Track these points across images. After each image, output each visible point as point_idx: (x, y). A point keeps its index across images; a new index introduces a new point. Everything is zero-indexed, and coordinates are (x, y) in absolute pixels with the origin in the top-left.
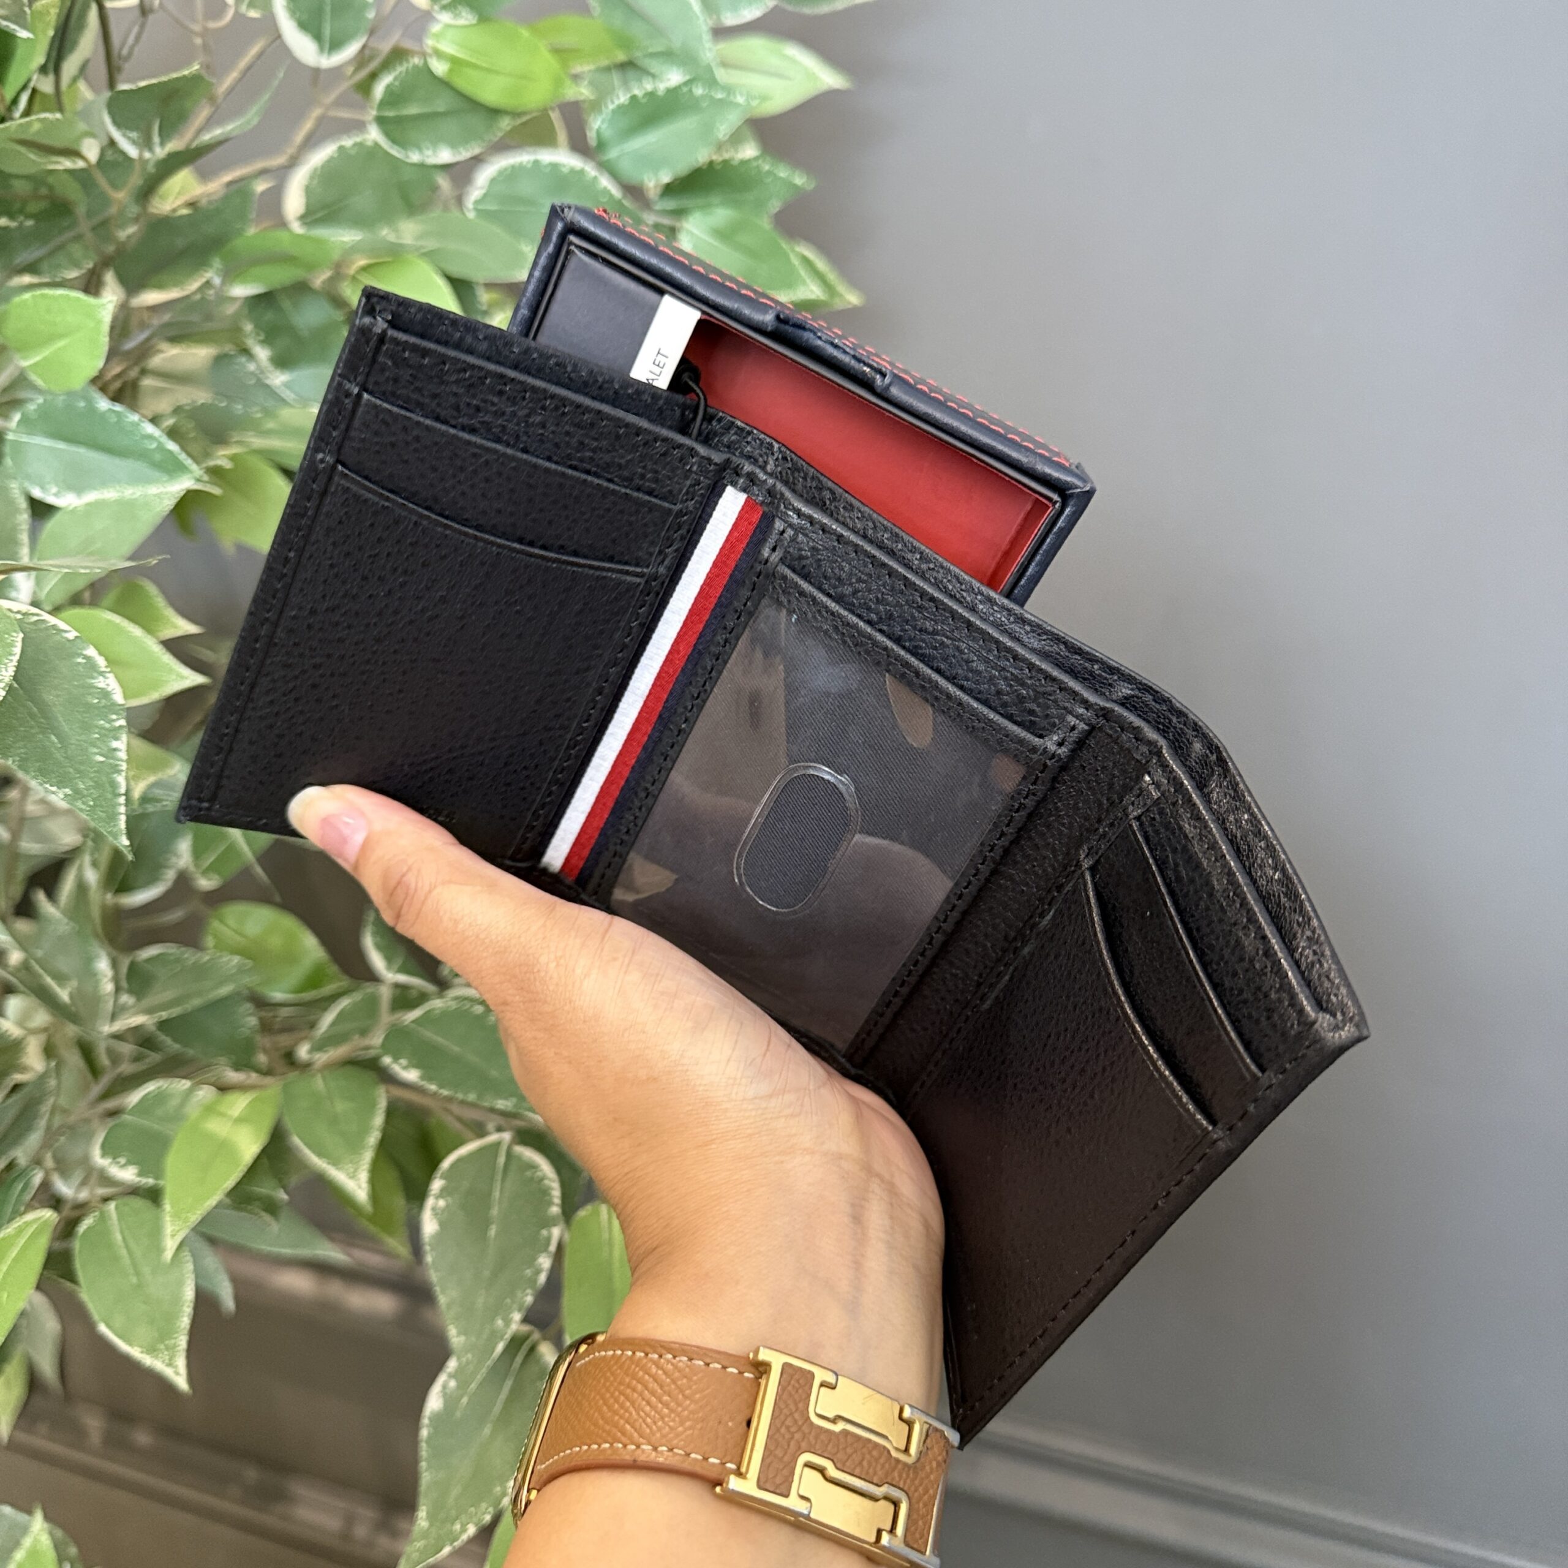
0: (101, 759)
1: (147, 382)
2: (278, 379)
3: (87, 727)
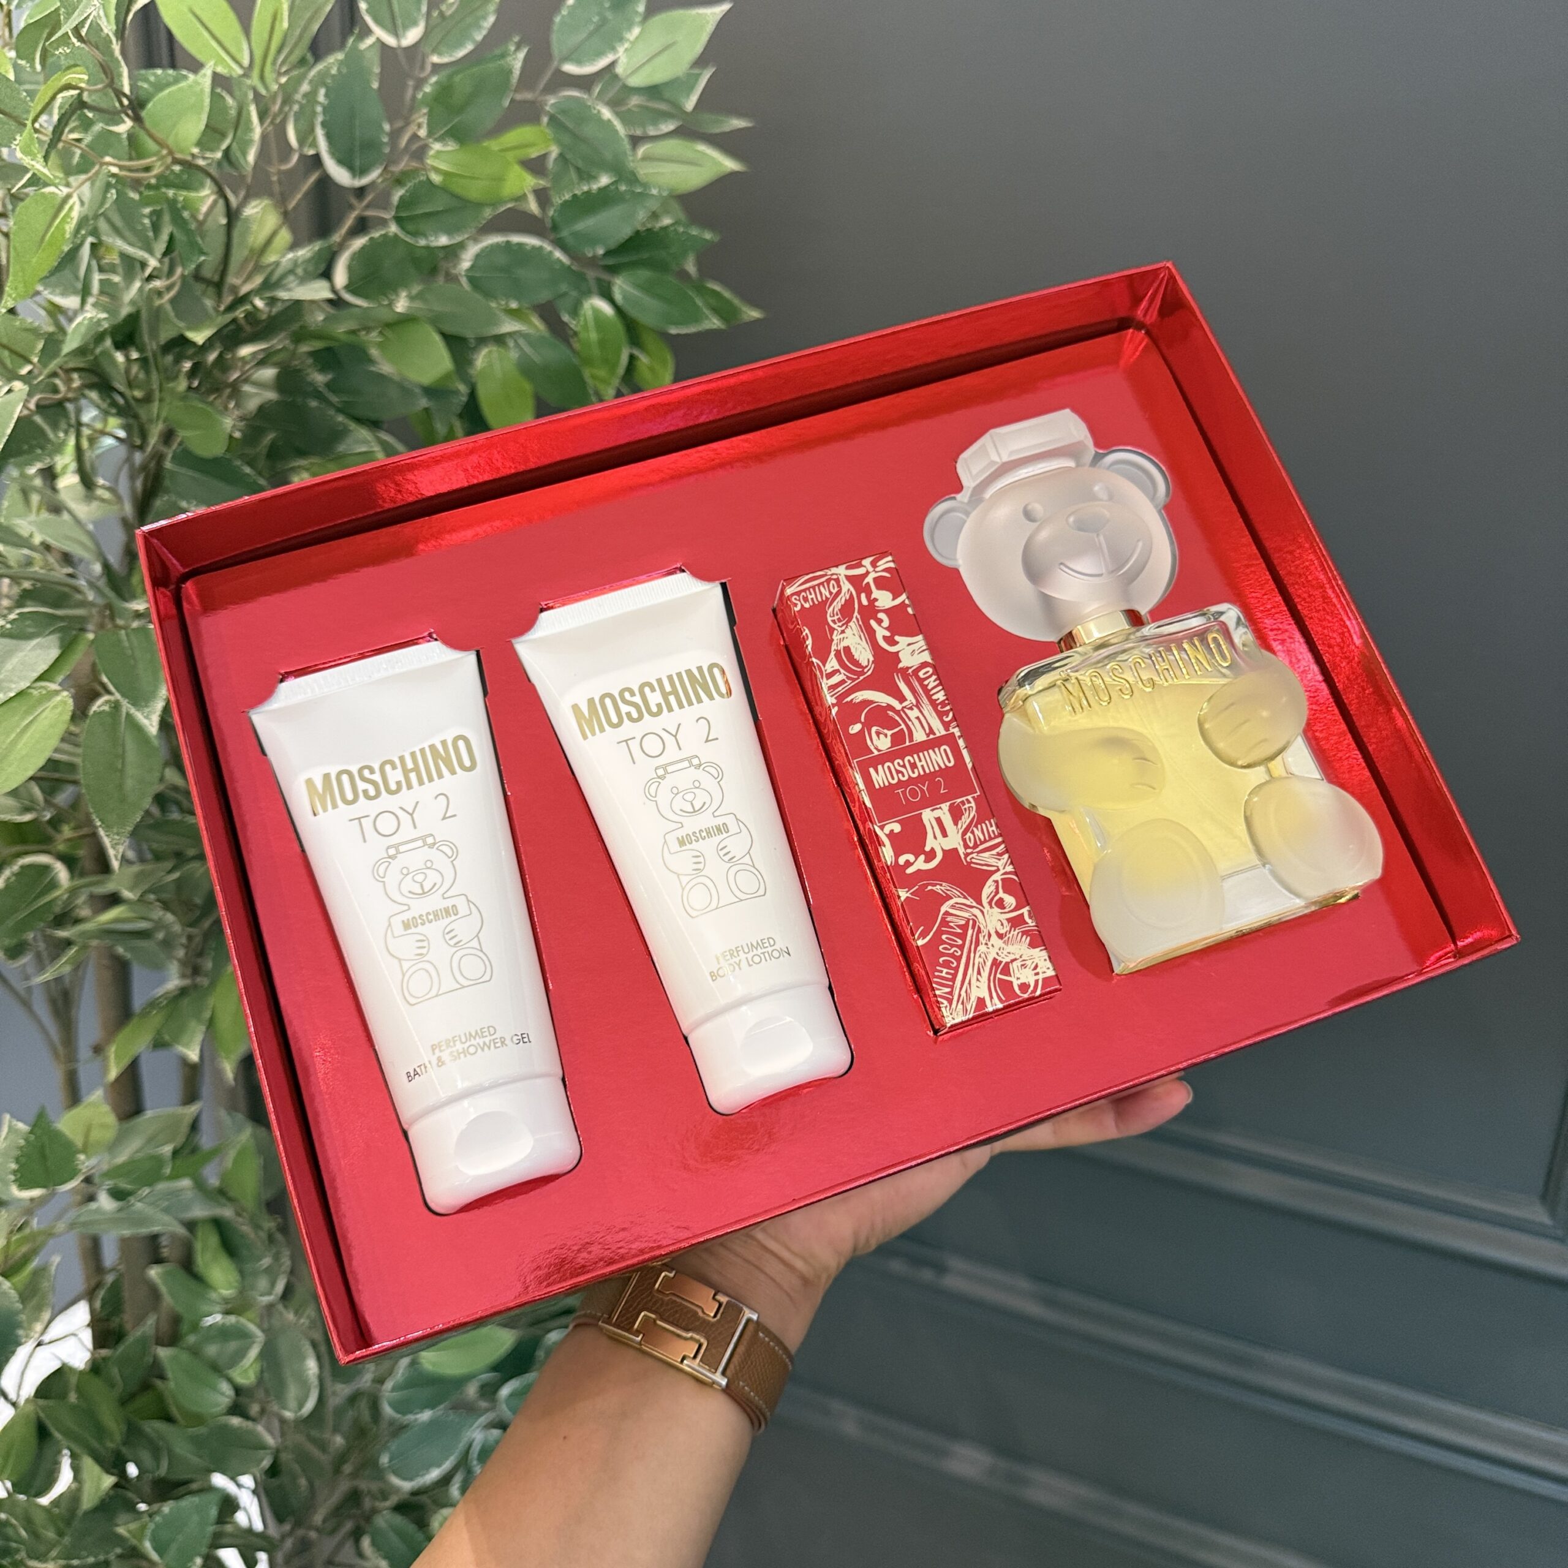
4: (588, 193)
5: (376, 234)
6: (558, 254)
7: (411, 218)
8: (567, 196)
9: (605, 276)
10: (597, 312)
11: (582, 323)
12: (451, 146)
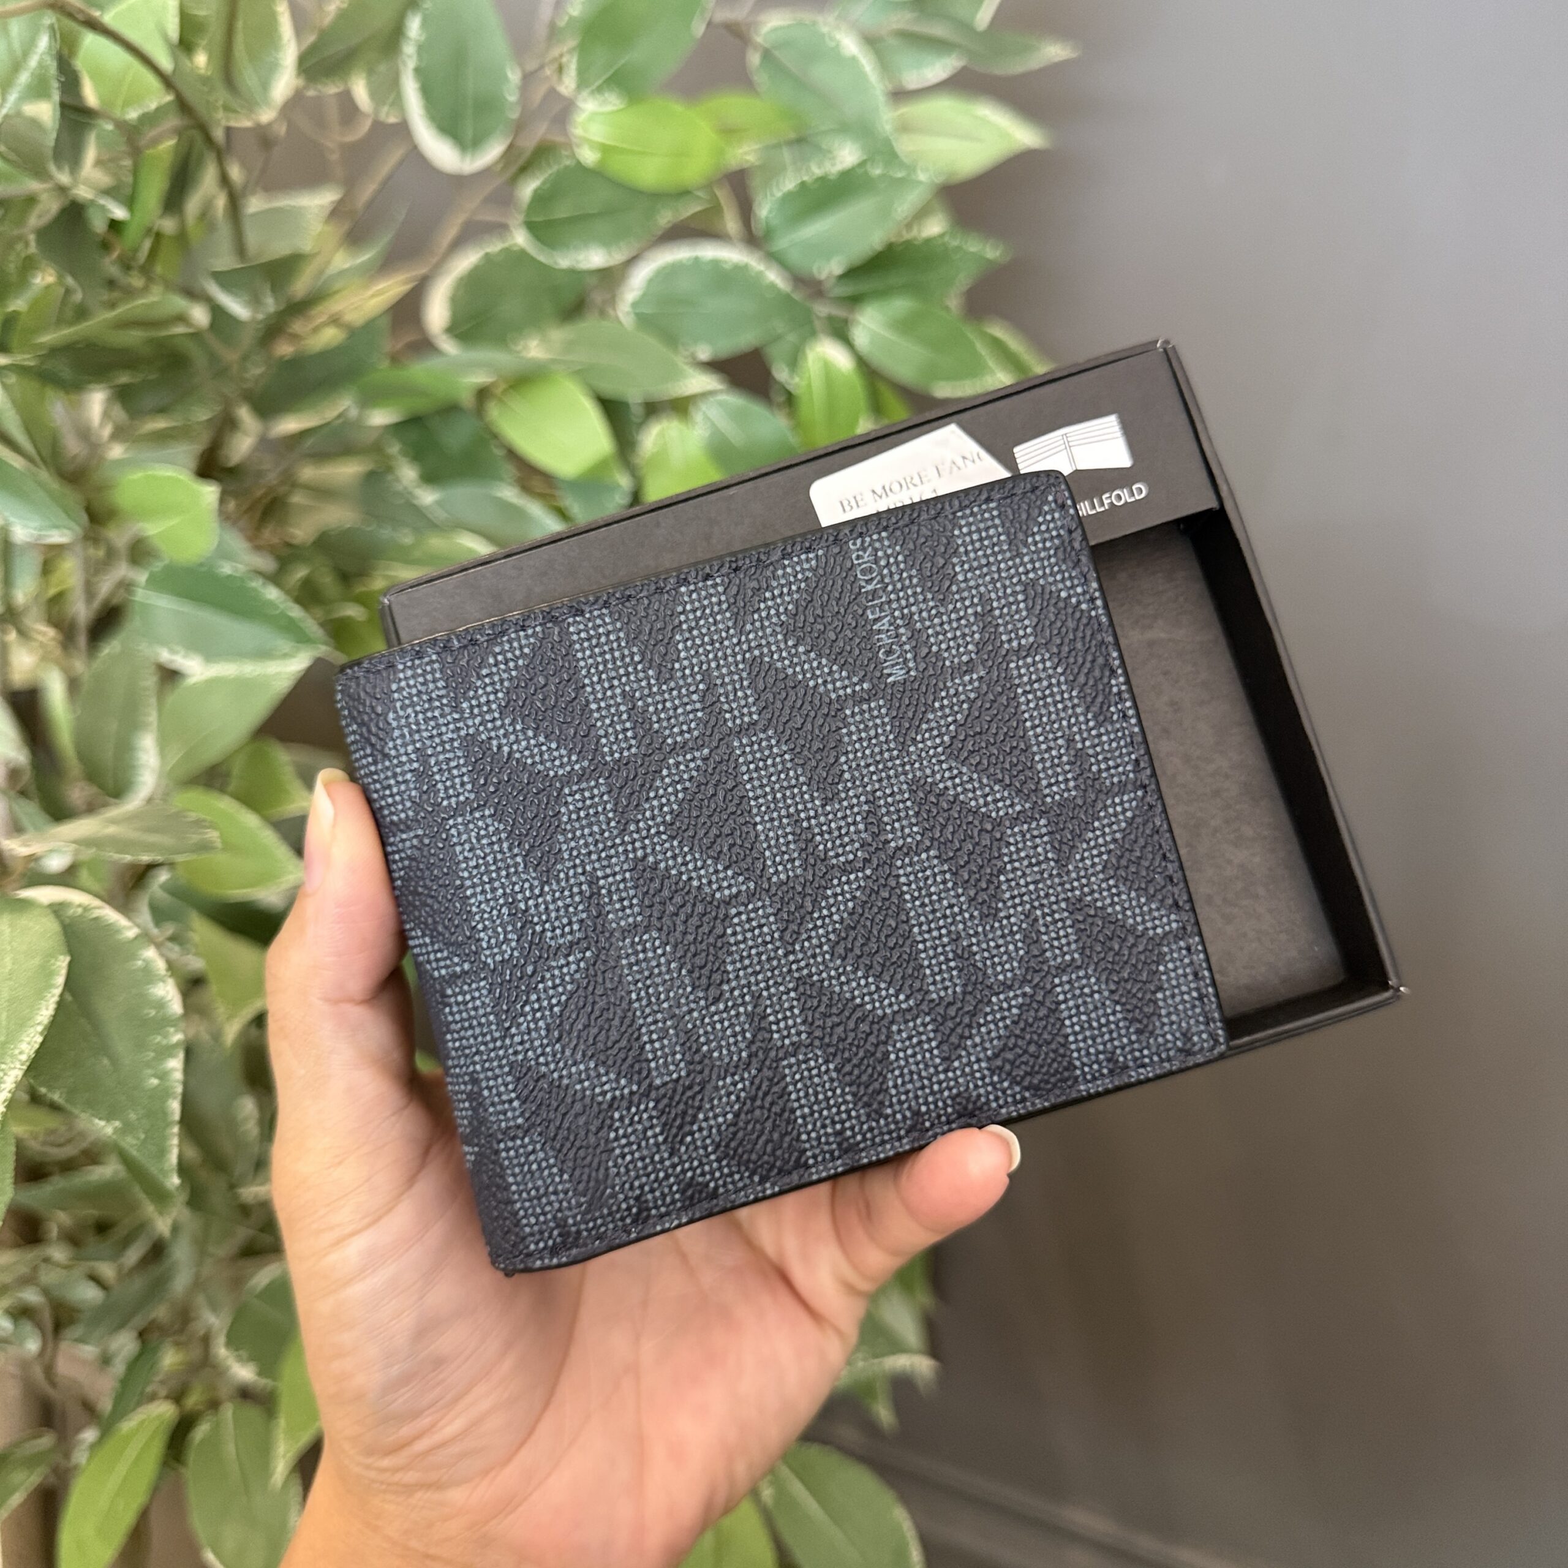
0: (155, 1081)
1: (297, 499)
2: (427, 497)
3: (140, 1045)
4: (823, 179)
5: (495, 247)
6: (774, 277)
7: (550, 224)
8: (789, 184)
9: (838, 312)
10: (828, 368)
11: (804, 383)
12: (613, 102)
